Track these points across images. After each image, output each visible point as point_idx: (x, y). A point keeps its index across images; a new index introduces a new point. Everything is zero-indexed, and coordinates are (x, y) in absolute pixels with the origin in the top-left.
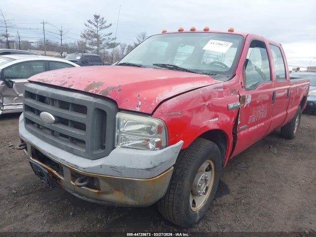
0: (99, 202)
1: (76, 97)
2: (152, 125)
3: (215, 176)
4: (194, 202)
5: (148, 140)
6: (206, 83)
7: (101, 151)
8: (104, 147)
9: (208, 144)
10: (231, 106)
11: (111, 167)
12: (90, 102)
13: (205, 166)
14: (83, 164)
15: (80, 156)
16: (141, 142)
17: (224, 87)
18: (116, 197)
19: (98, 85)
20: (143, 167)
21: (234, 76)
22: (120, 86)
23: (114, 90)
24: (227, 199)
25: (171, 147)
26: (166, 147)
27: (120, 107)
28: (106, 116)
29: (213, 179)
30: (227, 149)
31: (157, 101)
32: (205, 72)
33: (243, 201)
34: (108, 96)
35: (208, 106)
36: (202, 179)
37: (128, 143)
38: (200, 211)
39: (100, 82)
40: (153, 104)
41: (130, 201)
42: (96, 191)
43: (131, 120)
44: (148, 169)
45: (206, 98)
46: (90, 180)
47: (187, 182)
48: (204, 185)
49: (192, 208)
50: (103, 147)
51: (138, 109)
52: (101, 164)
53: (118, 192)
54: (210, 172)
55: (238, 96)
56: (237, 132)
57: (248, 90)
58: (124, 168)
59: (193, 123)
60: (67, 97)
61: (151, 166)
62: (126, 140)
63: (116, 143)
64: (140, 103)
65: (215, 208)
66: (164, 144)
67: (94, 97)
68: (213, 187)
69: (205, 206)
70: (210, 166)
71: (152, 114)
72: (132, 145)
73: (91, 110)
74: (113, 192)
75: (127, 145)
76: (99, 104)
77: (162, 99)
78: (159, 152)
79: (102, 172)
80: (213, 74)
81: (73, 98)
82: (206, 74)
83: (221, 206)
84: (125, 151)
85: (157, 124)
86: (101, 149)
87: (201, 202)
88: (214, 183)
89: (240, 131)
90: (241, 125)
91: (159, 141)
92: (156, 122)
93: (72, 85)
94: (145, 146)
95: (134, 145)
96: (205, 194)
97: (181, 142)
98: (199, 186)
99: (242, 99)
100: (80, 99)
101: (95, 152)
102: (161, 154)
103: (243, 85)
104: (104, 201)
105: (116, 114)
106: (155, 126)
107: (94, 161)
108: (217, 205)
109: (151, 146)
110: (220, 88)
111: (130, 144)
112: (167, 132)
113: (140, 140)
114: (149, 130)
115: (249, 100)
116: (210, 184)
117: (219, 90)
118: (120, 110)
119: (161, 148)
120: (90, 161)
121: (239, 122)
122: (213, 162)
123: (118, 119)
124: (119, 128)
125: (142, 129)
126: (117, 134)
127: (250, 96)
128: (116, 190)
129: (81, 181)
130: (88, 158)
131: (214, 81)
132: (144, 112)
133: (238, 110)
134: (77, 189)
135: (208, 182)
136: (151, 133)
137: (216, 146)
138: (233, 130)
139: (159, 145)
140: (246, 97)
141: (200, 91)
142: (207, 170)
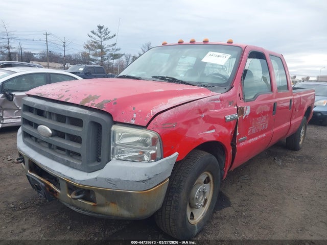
0: (96, 215)
1: (72, 111)
2: (147, 137)
3: (214, 188)
4: (192, 215)
5: (144, 152)
6: (203, 95)
7: (96, 164)
8: (100, 160)
9: (205, 156)
10: (228, 117)
11: (106, 179)
12: (86, 116)
13: (203, 177)
14: (78, 176)
15: (76, 169)
16: (137, 154)
17: (221, 99)
18: (112, 210)
19: (94, 98)
20: (138, 179)
21: (232, 87)
22: (115, 99)
23: (110, 103)
24: (228, 211)
25: (166, 158)
26: (161, 158)
27: (115, 120)
28: (101, 128)
29: (211, 191)
30: (226, 161)
31: (151, 114)
32: (203, 84)
33: (244, 214)
34: (103, 109)
35: (204, 118)
36: (200, 192)
37: (124, 155)
38: (199, 224)
39: (96, 95)
40: (148, 116)
41: (125, 213)
42: (92, 204)
43: (127, 132)
44: (143, 181)
45: (202, 110)
46: (86, 193)
47: (183, 194)
48: (202, 197)
49: (190, 221)
50: (98, 160)
51: (133, 122)
52: (95, 177)
53: (113, 205)
54: (208, 184)
55: (236, 107)
56: (236, 144)
57: (247, 101)
58: (119, 181)
59: (188, 135)
60: (64, 111)
61: (145, 178)
62: (122, 152)
63: (111, 155)
64: (135, 116)
65: (215, 221)
66: (158, 156)
67: (89, 110)
68: (212, 200)
69: (204, 219)
70: (208, 178)
71: (147, 126)
72: (127, 158)
73: (86, 123)
74: (109, 205)
75: (122, 157)
76: (94, 117)
77: (156, 111)
78: (154, 164)
79: (97, 185)
80: (210, 87)
81: (69, 112)
82: (204, 86)
83: (221, 218)
84: (120, 163)
85: (152, 136)
86: (96, 162)
87: (200, 215)
88: (213, 195)
89: (239, 143)
90: (240, 136)
91: (154, 153)
92: (151, 134)
93: (68, 99)
94: (140, 159)
95: (129, 157)
96: (204, 206)
97: (176, 154)
98: (196, 198)
99: (240, 111)
100: (76, 113)
101: (91, 165)
102: (156, 166)
103: (241, 96)
104: (100, 214)
105: (111, 127)
106: (150, 138)
107: (90, 174)
108: (217, 218)
109: (146, 158)
110: (217, 100)
111: (126, 156)
112: (162, 144)
113: (136, 152)
114: (144, 142)
115: (247, 112)
116: (209, 196)
117: (215, 102)
118: (115, 123)
119: (156, 160)
120: (86, 174)
121: (238, 134)
122: (211, 174)
123: (114, 132)
124: (114, 140)
125: (138, 142)
126: (112, 147)
127: (249, 108)
128: (112, 203)
129: (77, 194)
130: (84, 171)
131: (211, 93)
132: (138, 124)
133: (237, 121)
134: (74, 201)
135: (207, 194)
136: (146, 145)
137: (214, 158)
138: (232, 141)
139: (154, 157)
140: (245, 109)
141: (196, 104)
142: (205, 182)
